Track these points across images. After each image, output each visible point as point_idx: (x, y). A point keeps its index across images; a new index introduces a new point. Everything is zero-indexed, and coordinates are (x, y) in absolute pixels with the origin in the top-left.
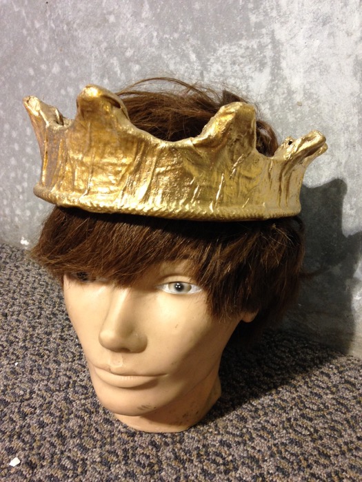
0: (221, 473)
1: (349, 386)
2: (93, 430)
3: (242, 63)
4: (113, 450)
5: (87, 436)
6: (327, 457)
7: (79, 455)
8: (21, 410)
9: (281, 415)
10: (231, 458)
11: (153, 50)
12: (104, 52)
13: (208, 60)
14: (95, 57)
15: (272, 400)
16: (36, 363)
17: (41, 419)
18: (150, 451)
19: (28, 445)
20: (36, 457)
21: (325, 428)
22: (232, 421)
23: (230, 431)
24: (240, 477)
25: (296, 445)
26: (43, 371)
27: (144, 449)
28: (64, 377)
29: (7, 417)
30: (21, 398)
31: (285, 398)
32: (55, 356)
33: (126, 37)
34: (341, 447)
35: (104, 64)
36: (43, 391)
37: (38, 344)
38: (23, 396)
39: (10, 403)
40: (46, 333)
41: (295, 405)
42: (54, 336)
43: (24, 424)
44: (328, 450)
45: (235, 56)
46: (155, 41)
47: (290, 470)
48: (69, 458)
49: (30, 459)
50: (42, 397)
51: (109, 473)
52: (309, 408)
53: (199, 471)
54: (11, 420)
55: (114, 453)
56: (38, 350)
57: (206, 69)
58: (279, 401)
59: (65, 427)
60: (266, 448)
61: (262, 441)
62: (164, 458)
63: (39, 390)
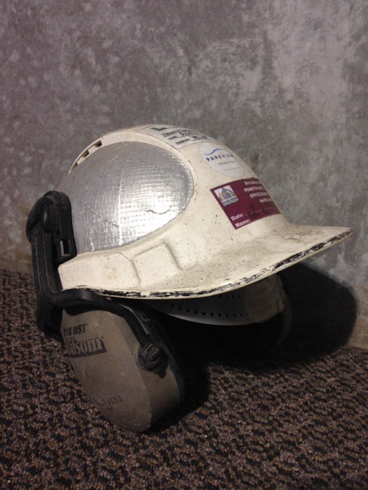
0: (266, 460)
1: (344, 368)
2: (119, 437)
3: (233, 61)
4: (149, 453)
5: (116, 444)
6: (352, 431)
7: (115, 464)
8: (29, 426)
9: (297, 400)
10: (268, 445)
11: (136, 42)
12: (77, 41)
13: (197, 56)
14: (65, 46)
15: (284, 387)
16: (27, 378)
17: (56, 433)
18: (188, 449)
19: (52, 462)
20: (66, 472)
21: (340, 407)
22: (255, 410)
23: (258, 420)
24: (284, 461)
25: (322, 425)
26: (38, 384)
27: (181, 448)
28: (65, 388)
29: (15, 436)
30: (23, 414)
31: (295, 384)
32: (45, 368)
33: (104, 27)
34: (360, 422)
35: (76, 54)
36: (47, 405)
37: (20, 358)
38: (24, 412)
39: (12, 421)
40: (24, 346)
41: (306, 390)
42: (34, 348)
43: (38, 441)
44: (351, 426)
45: (227, 53)
46: (139, 34)
47: (326, 448)
48: (104, 468)
49: (60, 475)
50: (48, 410)
51: (155, 477)
52: (319, 391)
53: (244, 461)
54: (21, 439)
55: (151, 456)
56: (24, 364)
57: (194, 65)
58: (291, 387)
59: (87, 438)
60: (297, 431)
61: (291, 425)
62: (205, 454)
63: (41, 404)
